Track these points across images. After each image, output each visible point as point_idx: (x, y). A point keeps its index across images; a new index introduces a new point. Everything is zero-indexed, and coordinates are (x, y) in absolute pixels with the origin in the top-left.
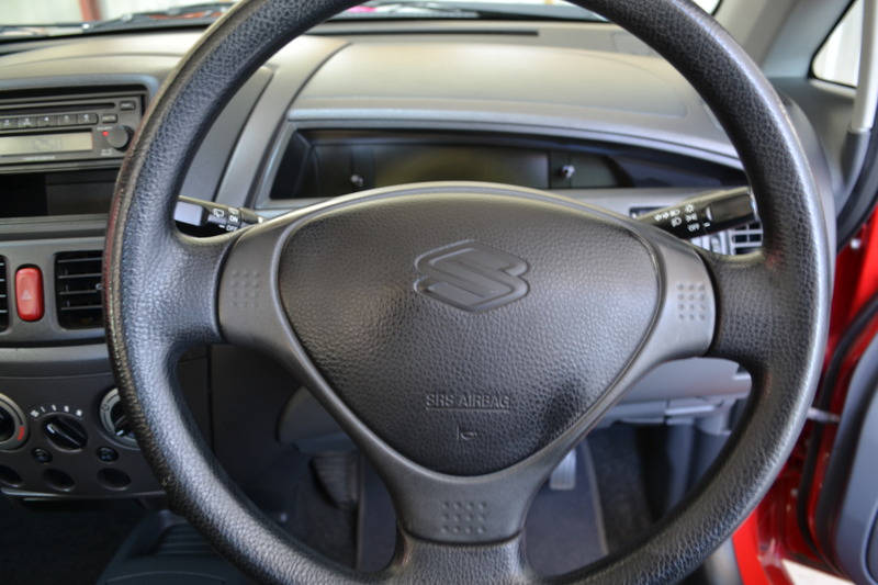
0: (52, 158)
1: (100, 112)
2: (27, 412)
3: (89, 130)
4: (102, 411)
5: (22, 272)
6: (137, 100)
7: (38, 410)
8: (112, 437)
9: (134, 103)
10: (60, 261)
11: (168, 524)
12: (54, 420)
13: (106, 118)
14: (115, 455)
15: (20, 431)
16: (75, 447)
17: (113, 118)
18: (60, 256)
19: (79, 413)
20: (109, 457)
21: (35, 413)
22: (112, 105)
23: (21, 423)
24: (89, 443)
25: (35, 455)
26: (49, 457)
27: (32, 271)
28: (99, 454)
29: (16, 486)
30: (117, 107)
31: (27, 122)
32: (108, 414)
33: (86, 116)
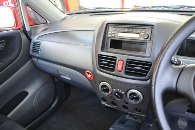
0: (130, 38)
1: (142, 30)
2: (112, 89)
3: (139, 33)
4: (128, 93)
5: (120, 61)
6: (151, 28)
7: (115, 89)
8: (128, 99)
9: (150, 29)
10: (128, 60)
11: (127, 118)
12: (117, 92)
13: (143, 31)
14: (127, 103)
15: (110, 92)
16: (120, 99)
17: (145, 32)
18: (128, 59)
19: (123, 92)
20: (126, 103)
21: (114, 90)
22: (145, 29)
23: (111, 91)
24: (123, 99)
25: (111, 98)
26: (114, 99)
27: (122, 61)
28: (124, 102)
29: (105, 102)
30: (146, 29)
31: (126, 30)
32: (129, 94)
33: (139, 30)
